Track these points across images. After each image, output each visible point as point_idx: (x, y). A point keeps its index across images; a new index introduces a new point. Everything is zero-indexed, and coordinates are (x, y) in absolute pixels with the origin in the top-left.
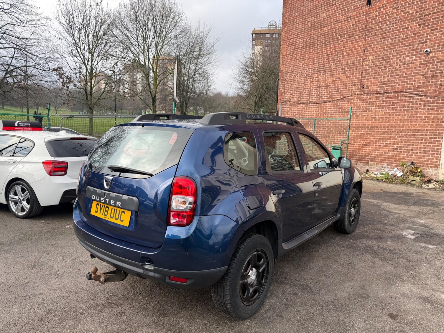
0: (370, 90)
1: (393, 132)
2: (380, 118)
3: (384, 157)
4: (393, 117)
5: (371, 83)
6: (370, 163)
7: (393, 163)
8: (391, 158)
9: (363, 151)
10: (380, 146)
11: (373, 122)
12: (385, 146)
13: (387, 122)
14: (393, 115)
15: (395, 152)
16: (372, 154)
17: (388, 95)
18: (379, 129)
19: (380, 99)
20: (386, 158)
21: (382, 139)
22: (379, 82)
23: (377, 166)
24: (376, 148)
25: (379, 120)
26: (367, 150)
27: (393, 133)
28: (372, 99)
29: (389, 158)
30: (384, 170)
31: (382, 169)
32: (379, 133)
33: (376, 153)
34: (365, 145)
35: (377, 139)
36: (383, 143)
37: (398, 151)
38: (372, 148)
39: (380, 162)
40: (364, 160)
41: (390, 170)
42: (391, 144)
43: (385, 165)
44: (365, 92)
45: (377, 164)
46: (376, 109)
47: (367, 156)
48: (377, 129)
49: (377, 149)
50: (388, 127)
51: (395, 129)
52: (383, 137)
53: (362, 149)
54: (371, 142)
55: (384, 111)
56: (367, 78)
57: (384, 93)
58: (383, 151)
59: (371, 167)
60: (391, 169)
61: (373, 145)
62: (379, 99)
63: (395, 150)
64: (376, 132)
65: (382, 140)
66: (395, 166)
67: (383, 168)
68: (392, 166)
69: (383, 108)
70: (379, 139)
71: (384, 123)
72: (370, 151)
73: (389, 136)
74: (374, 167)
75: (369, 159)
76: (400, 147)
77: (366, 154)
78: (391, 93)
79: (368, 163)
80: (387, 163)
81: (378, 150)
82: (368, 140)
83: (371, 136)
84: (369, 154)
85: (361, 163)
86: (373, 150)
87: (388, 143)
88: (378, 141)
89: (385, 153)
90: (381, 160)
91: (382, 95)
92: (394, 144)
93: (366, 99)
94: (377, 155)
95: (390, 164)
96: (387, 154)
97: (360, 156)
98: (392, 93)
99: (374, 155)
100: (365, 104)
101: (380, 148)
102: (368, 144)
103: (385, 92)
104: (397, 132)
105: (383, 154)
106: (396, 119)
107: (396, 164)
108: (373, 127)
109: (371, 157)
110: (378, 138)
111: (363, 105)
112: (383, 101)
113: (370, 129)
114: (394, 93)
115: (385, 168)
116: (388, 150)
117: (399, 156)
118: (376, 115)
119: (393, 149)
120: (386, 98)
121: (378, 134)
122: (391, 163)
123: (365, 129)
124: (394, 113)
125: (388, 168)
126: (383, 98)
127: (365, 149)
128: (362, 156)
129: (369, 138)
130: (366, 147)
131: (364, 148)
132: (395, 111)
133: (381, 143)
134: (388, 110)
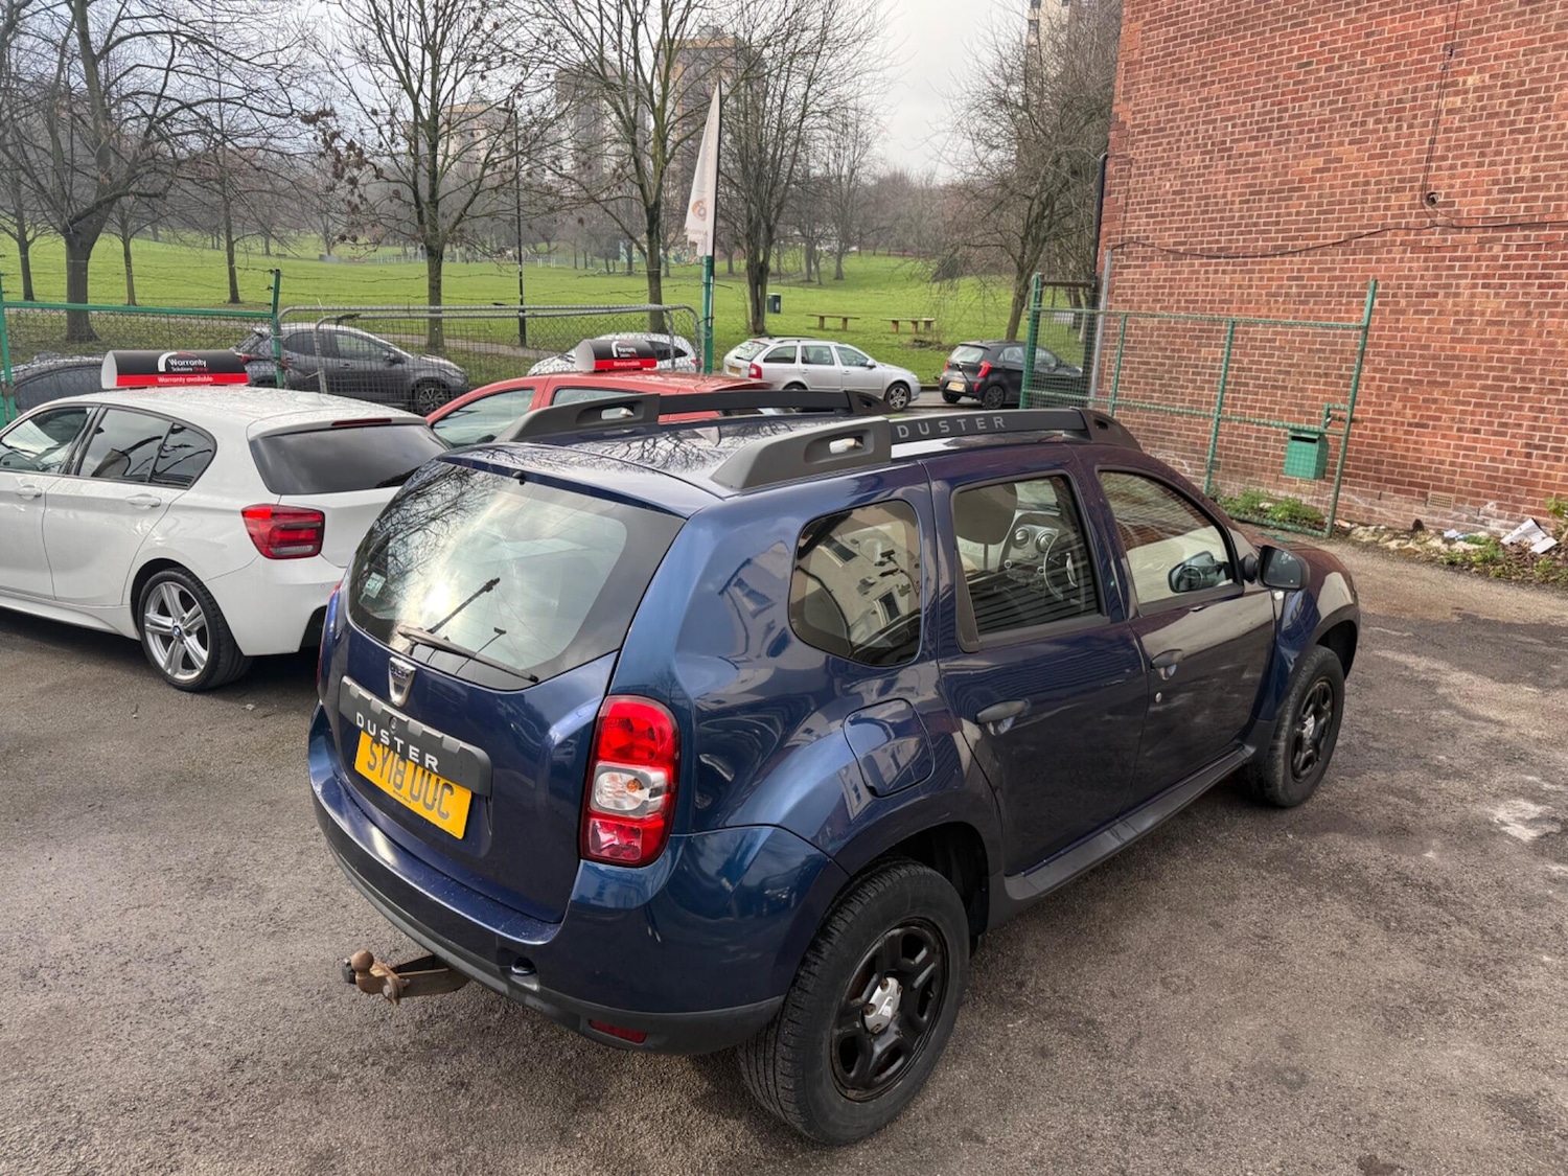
0: (1458, 212)
1: (1533, 380)
2: (1489, 323)
3: (1489, 477)
4: (1541, 324)
5: (1465, 184)
6: (1431, 493)
7: (1522, 501)
8: (1517, 481)
9: (1407, 450)
10: (1477, 431)
11: (1460, 341)
12: (1495, 433)
13: (1513, 342)
14: (1541, 314)
15: (1534, 460)
16: (1442, 462)
17: (1527, 232)
18: (1478, 367)
19: (1497, 249)
20: (1495, 478)
21: (1488, 406)
22: (1495, 182)
23: (1456, 509)
24: (1461, 438)
25: (1483, 332)
26: (1423, 444)
27: (1533, 386)
28: (1464, 250)
29: (1507, 480)
30: (1482, 523)
31: (1476, 521)
32: (1478, 383)
33: (1460, 460)
34: (1417, 425)
35: (1469, 403)
36: (1491, 424)
37: (1545, 457)
38: (1444, 437)
39: (1470, 493)
40: (1411, 484)
41: (1506, 527)
42: (1520, 425)
43: (1491, 506)
44: (1439, 219)
45: (1458, 500)
46: (1475, 286)
47: (1423, 468)
48: (1471, 367)
49: (1464, 443)
50: (1516, 361)
51: (1543, 372)
52: (1494, 398)
53: (1406, 441)
54: (1444, 416)
55: (1508, 295)
56: (1450, 162)
57: (1511, 227)
58: (1488, 451)
59: (1436, 508)
60: (1511, 523)
61: (1451, 428)
62: (1491, 249)
63: (1535, 452)
64: (1468, 377)
65: (1486, 410)
66: (1530, 512)
67: (1481, 518)
68: (1516, 509)
69: (1502, 286)
70: (1477, 405)
71: (1501, 346)
72: (1438, 449)
73: (1517, 395)
74: (1445, 510)
75: (1430, 478)
76: (1556, 440)
77: (1419, 459)
78: (1541, 225)
79: (1424, 495)
80: (1499, 497)
81: (1466, 448)
82: (1434, 407)
83: (1445, 393)
84: (1431, 461)
85: (1397, 491)
86: (1448, 446)
87: (1511, 421)
88: (1473, 413)
89: (1493, 460)
90: (1475, 484)
91: (1504, 235)
92: (1534, 428)
93: (1438, 249)
94: (1463, 465)
95: (1510, 503)
96: (1501, 466)
97: (1397, 465)
98: (1544, 228)
99: (1452, 464)
100: (1435, 268)
101: (1475, 440)
102: (1431, 423)
103: (1519, 220)
104: (1551, 382)
105: (1487, 463)
106: (1549, 333)
107: (1534, 503)
108: (1456, 358)
109: (1437, 470)
110: (1473, 400)
111: (1427, 269)
112: (1508, 258)
113: (1446, 366)
114: (1551, 228)
115: (1490, 515)
116: (1506, 449)
117: (1547, 476)
118: (1472, 314)
119: (1528, 445)
120: (1519, 247)
121: (1472, 386)
122: (1515, 500)
123: (1426, 365)
124: (1547, 305)
125: (1500, 517)
126: (1506, 247)
127: (1416, 443)
128: (1404, 466)
129: (1435, 401)
130: (1423, 435)
131: (1414, 438)
132: (1548, 299)
133: (1481, 423)
134: (1521, 292)
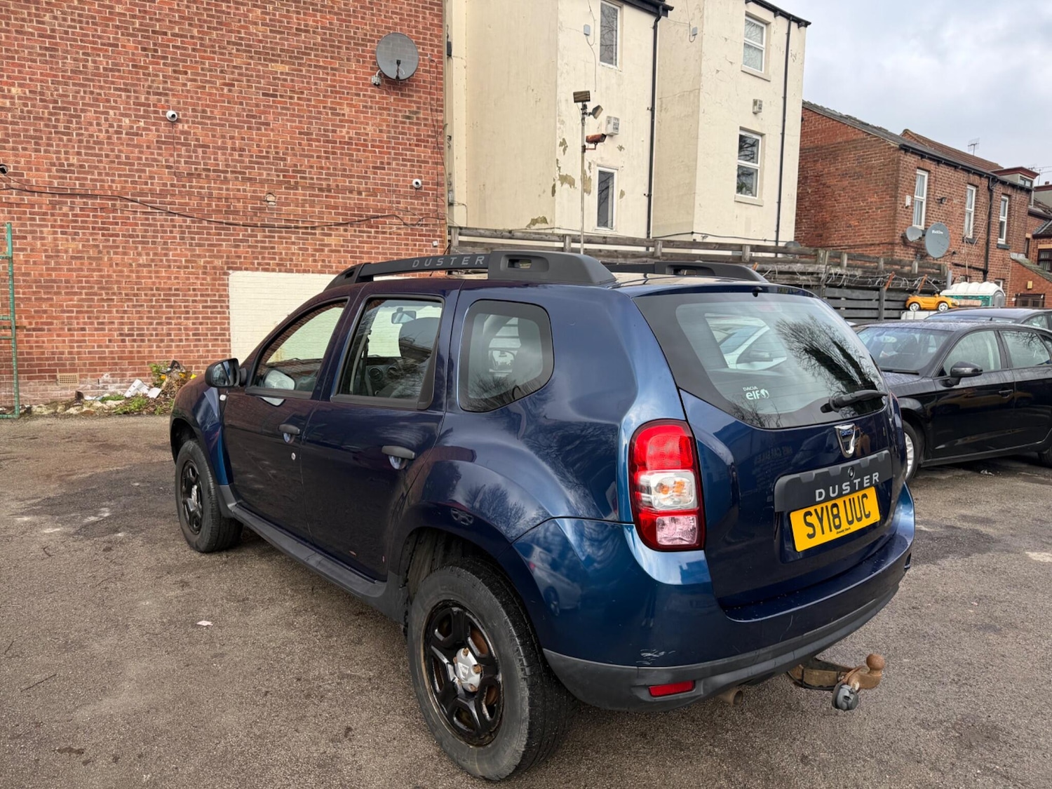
0: (28, 181)
1: (114, 294)
2: (72, 258)
3: (99, 358)
4: (110, 259)
5: (28, 162)
6: (58, 375)
7: (126, 370)
8: (120, 358)
9: (31, 347)
10: (83, 329)
11: (54, 269)
12: (97, 329)
13: (94, 270)
14: (108, 253)
15: (127, 343)
16: (62, 353)
17: (85, 200)
18: (72, 287)
19: (65, 209)
20: (105, 358)
21: (87, 312)
22: (53, 164)
23: (81, 382)
24: (73, 335)
25: (70, 264)
26: (43, 342)
27: (114, 297)
28: (40, 207)
29: (113, 358)
30: (103, 388)
31: (98, 388)
32: (76, 298)
33: (76, 350)
34: (34, 330)
35: (72, 312)
36: (92, 323)
37: (134, 341)
38: (58, 335)
39: (89, 370)
40: (40, 371)
41: (120, 387)
42: (113, 323)
43: (106, 376)
44: (13, 184)
45: (81, 376)
46: (55, 233)
47: (47, 359)
48: (67, 287)
49: (76, 338)
50: (99, 282)
51: (119, 288)
52: (89, 306)
53: (28, 342)
54: (55, 321)
55: (81, 240)
56: (11, 144)
57: (73, 195)
58: (95, 341)
59: (66, 385)
60: (122, 385)
61: (63, 329)
62: (60, 209)
63: (127, 338)
64: (67, 294)
65: (86, 315)
66: (133, 375)
67: (101, 385)
68: (123, 376)
69: (77, 234)
70: (77, 312)
71: (86, 273)
72: (54, 343)
73: (105, 304)
74: (73, 385)
75: (56, 365)
76: (139, 329)
77: (43, 353)
78: (94, 196)
79: (55, 377)
80: (110, 370)
81: (78, 341)
82: (45, 316)
83: (51, 306)
84: (53, 353)
85: (30, 378)
86: (64, 341)
87: (106, 320)
88: (77, 318)
89: (99, 346)
90: (91, 364)
91: (69, 200)
92: (122, 324)
93: (18, 205)
94: (79, 353)
95: (119, 372)
96: (107, 350)
97: (24, 360)
98: (96, 199)
99: (70, 353)
100: (19, 219)
101: (84, 335)
102: (46, 327)
103: (77, 192)
104: (126, 295)
105: (96, 349)
106: (117, 264)
107: (135, 369)
108: (54, 281)
109: (59, 359)
110: (75, 309)
111: (13, 219)
112: (76, 215)
113: (47, 287)
114: (101, 199)
115: (107, 382)
116: (107, 338)
117: (139, 352)
118: (58, 251)
119: (121, 335)
120: (82, 209)
121: (71, 300)
122: (122, 370)
123: (31, 287)
124: (111, 247)
125: (114, 382)
126: (72, 209)
127: (37, 342)
128: (32, 359)
129: (45, 312)
130: (42, 336)
131: (34, 338)
132: (111, 243)
133: (85, 323)
134: (91, 238)
